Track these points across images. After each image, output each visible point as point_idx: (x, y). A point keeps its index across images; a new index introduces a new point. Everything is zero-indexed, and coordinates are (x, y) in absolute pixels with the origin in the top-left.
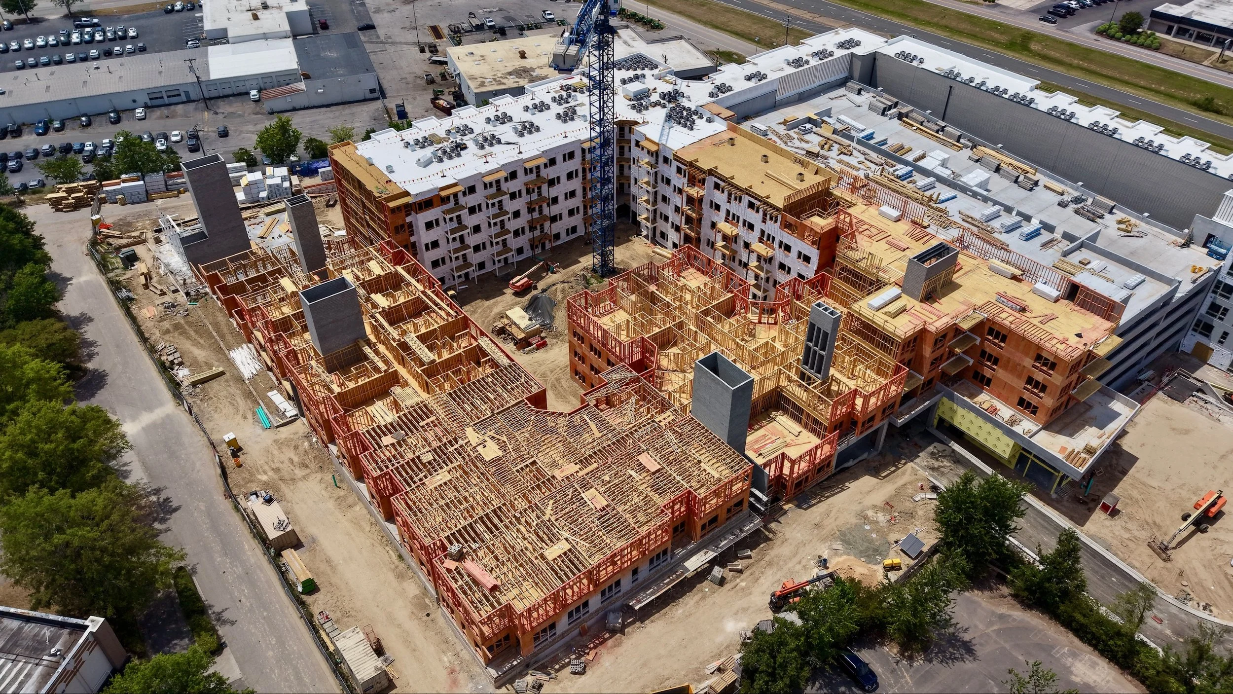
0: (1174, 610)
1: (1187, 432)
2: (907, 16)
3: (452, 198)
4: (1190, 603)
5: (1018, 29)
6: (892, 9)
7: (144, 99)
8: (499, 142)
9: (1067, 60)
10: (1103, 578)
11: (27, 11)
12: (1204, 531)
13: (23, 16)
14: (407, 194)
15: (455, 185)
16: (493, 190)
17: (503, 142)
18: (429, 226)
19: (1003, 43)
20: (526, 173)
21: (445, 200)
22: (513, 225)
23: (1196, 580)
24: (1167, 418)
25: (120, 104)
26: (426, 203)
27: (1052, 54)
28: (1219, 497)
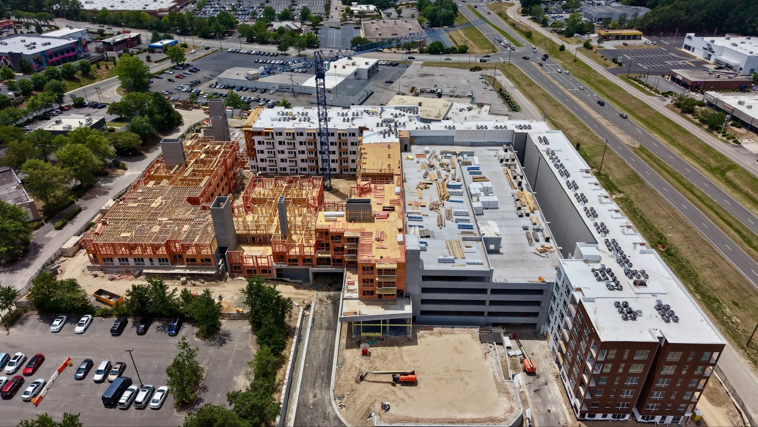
0: (327, 398)
1: (461, 353)
2: (671, 138)
3: (270, 134)
4: (337, 400)
5: (731, 162)
6: (666, 132)
7: (277, 87)
8: (309, 121)
9: (742, 186)
10: (319, 370)
11: (285, 51)
12: (393, 385)
13: (283, 52)
14: (251, 127)
15: (272, 129)
16: (291, 137)
17: (311, 121)
18: (260, 143)
19: (710, 167)
20: (308, 135)
21: (267, 134)
22: (301, 156)
23: (356, 396)
24: (461, 344)
25: (269, 87)
26: (259, 133)
27: (737, 181)
28: (413, 373)
